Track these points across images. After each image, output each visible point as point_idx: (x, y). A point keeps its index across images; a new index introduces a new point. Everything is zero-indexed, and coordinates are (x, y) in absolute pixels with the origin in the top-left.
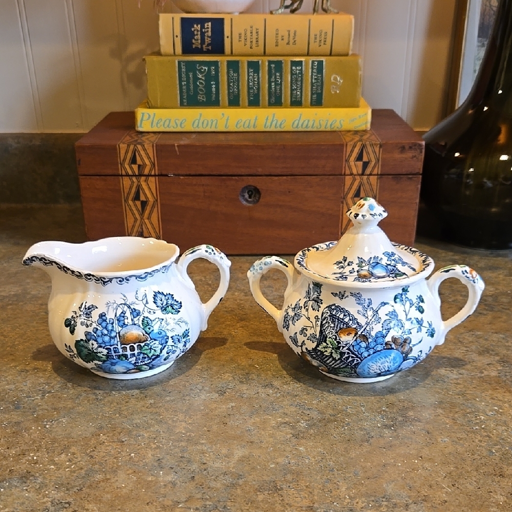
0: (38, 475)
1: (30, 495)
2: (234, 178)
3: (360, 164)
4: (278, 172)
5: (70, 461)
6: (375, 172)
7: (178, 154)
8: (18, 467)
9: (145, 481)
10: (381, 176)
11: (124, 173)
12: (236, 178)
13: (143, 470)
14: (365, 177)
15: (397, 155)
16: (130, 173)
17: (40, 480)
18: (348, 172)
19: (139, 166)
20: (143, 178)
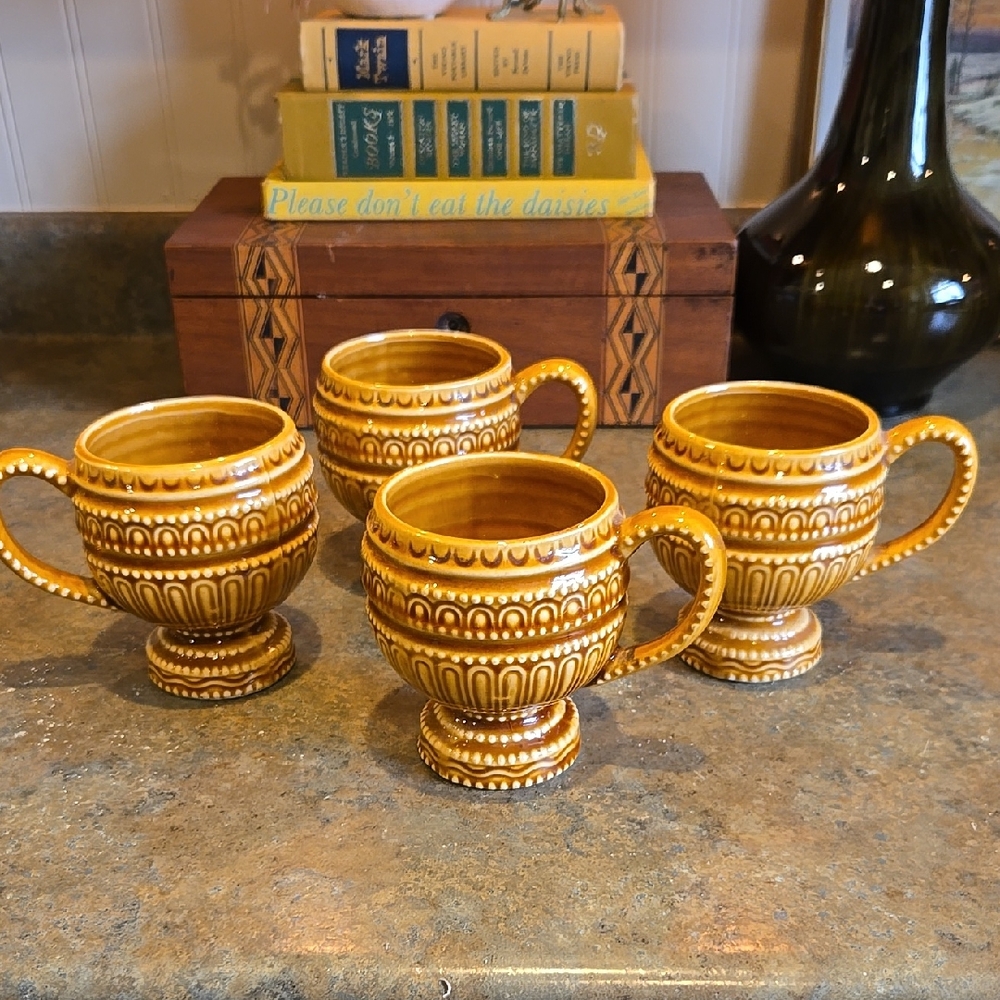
0: (127, 758)
1: (119, 783)
2: (425, 300)
3: (632, 277)
4: (499, 289)
5: (171, 740)
6: (657, 290)
7: (333, 260)
8: (99, 747)
9: (279, 766)
10: (667, 297)
11: (245, 292)
12: (430, 300)
13: (276, 753)
14: (640, 300)
15: (693, 264)
16: (255, 292)
17: (130, 765)
18: (612, 290)
19: (270, 282)
20: (276, 302)
